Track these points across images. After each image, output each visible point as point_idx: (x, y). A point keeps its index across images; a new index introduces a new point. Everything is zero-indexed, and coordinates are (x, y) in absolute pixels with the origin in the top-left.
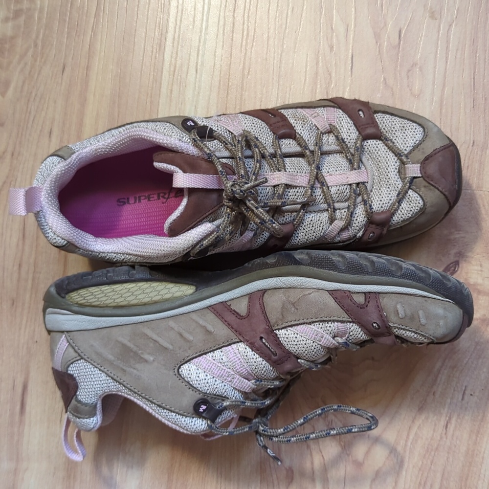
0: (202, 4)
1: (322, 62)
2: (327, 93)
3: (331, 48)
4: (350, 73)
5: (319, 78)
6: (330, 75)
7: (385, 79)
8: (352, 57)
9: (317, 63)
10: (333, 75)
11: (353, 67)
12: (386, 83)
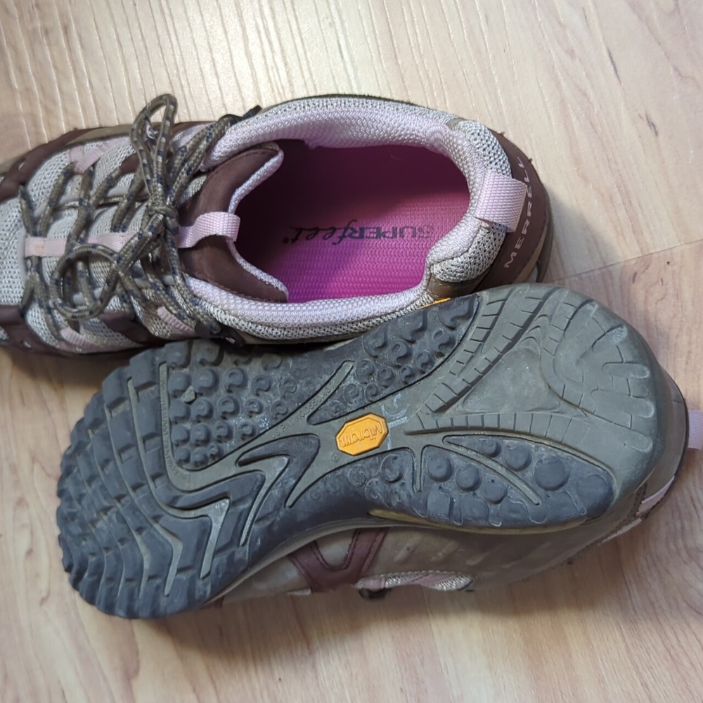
0: (342, 65)
1: (564, 80)
2: (591, 124)
3: (571, 53)
4: (615, 79)
5: (569, 106)
6: (585, 94)
7: (676, 69)
8: (610, 54)
9: (558, 85)
10: (590, 92)
11: (618, 68)
12: (680, 75)
